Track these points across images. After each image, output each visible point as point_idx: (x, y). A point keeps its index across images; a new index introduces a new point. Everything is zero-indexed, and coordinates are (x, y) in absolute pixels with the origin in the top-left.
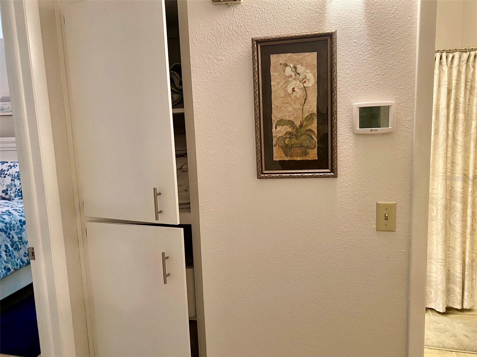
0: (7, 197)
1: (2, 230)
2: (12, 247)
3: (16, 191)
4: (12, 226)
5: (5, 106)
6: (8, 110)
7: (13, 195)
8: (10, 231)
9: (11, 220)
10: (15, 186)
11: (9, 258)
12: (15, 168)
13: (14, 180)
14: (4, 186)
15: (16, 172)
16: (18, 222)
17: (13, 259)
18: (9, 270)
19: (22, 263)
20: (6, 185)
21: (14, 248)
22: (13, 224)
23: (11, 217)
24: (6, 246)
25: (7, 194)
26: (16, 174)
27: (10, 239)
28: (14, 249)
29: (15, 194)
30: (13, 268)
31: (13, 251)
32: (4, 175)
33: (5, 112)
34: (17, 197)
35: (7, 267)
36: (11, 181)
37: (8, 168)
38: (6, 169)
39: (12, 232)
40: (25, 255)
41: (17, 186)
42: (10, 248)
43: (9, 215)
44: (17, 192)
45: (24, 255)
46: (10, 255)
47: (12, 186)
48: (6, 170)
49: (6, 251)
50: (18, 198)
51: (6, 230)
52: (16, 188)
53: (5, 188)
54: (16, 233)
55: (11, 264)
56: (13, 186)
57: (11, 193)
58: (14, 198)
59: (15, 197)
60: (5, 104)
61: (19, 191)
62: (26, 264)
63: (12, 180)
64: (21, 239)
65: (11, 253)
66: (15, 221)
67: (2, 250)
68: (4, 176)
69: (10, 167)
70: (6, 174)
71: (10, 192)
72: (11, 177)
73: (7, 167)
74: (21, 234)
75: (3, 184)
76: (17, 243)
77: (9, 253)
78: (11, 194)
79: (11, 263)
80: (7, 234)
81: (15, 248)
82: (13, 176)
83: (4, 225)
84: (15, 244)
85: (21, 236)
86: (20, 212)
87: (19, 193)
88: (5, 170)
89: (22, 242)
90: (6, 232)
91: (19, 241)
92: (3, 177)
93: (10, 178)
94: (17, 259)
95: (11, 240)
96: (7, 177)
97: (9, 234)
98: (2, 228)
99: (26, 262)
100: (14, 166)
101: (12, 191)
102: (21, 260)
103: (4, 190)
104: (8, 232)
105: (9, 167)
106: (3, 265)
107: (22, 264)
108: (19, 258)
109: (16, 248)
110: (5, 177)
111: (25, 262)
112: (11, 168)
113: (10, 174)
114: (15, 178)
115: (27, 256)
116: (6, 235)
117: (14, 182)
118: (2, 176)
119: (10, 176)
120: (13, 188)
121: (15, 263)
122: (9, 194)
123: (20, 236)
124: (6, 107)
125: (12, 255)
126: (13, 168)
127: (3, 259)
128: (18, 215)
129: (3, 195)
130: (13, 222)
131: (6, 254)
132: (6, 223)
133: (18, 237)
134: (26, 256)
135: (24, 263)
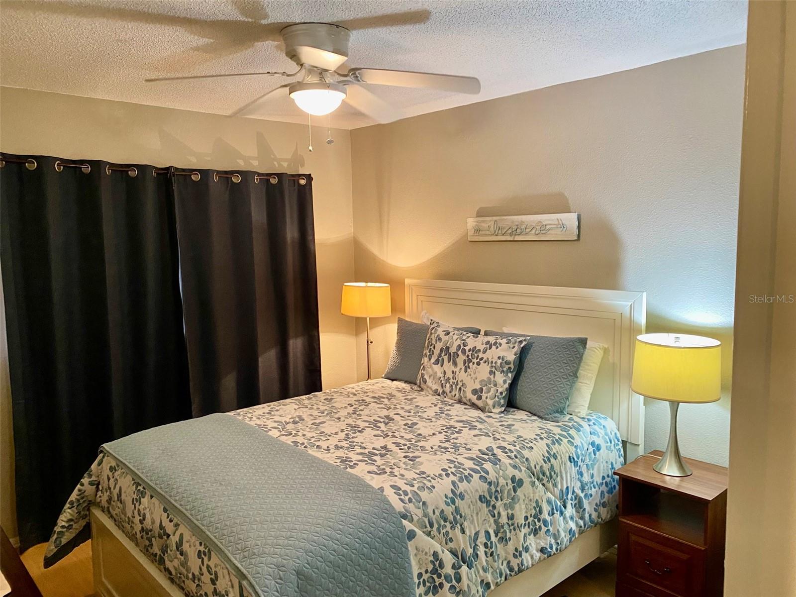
0: (480, 403)
1: (483, 500)
2: (496, 536)
3: (496, 396)
4: (499, 489)
5: (483, 224)
6: (488, 232)
7: (490, 402)
8: (495, 501)
9: (498, 476)
10: (495, 385)
11: (490, 559)
12: (497, 348)
13: (495, 372)
14: (477, 381)
15: (499, 358)
16: (510, 482)
17: (496, 562)
18: (488, 586)
19: (510, 571)
20: (480, 379)
21: (498, 537)
22: (500, 484)
23: (497, 468)
24: (487, 533)
25: (480, 398)
26: (499, 361)
27: (495, 518)
28: (499, 540)
29: (494, 401)
30: (495, 581)
31: (497, 543)
32: (478, 360)
33: (482, 235)
34: (496, 406)
35: (485, 581)
36: (489, 374)
37: (484, 346)
38: (482, 348)
39: (499, 504)
40: (516, 553)
41: (500, 385)
42: (493, 538)
43: (495, 464)
44: (498, 398)
45: (514, 554)
46: (492, 554)
47: (490, 384)
48: (482, 351)
49: (486, 545)
50: (498, 409)
51: (488, 498)
52: (497, 390)
53: (478, 387)
54: (505, 505)
55: (492, 574)
56: (492, 385)
57: (487, 398)
58: (491, 407)
59: (494, 407)
60: (483, 221)
61: (500, 397)
62: (516, 573)
63: (491, 372)
64: (511, 520)
65: (493, 549)
66: (504, 478)
67: (481, 542)
68: (477, 362)
69: (488, 346)
70: (481, 359)
71: (486, 395)
72: (490, 365)
73: (483, 344)
74: (512, 508)
75: (475, 376)
76: (505, 529)
77: (491, 550)
78: (487, 400)
79: (493, 570)
80: (491, 508)
81: (500, 538)
82: (494, 365)
83: (486, 486)
84: (502, 530)
85: (513, 512)
86: (513, 455)
87: (500, 399)
88: (479, 351)
89: (513, 525)
90: (488, 503)
91: (508, 524)
92: (475, 363)
93: (488, 369)
94: (501, 562)
95: (496, 522)
96: (484, 364)
97: (494, 507)
98: (482, 494)
99: (516, 569)
100: (495, 344)
101: (489, 394)
102: (509, 562)
103: (476, 389)
104: (492, 503)
105: (486, 345)
106: (480, 576)
107: (508, 572)
108: (505, 560)
109: (503, 539)
110: (478, 364)
111: (514, 569)
112: (490, 348)
113: (488, 359)
114: (496, 369)
115: (519, 557)
116: (488, 509)
117: (494, 378)
118: (473, 361)
119: (488, 363)
120: (492, 389)
121: (498, 571)
122: (484, 398)
123: (510, 512)
124: (485, 225)
125: (494, 554)
126: (494, 347)
127: (481, 563)
128: (510, 464)
129: (474, 398)
130: (502, 481)
131: (485, 552)
132: (490, 483)
133: (508, 513)
134: (517, 555)
135: (513, 572)
